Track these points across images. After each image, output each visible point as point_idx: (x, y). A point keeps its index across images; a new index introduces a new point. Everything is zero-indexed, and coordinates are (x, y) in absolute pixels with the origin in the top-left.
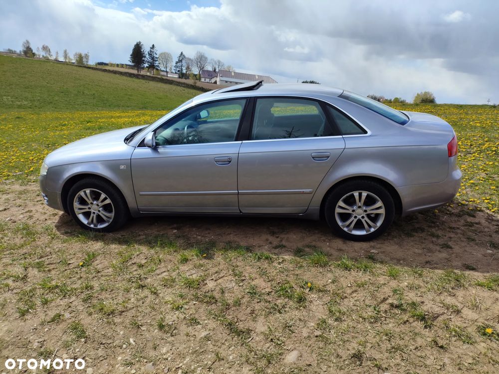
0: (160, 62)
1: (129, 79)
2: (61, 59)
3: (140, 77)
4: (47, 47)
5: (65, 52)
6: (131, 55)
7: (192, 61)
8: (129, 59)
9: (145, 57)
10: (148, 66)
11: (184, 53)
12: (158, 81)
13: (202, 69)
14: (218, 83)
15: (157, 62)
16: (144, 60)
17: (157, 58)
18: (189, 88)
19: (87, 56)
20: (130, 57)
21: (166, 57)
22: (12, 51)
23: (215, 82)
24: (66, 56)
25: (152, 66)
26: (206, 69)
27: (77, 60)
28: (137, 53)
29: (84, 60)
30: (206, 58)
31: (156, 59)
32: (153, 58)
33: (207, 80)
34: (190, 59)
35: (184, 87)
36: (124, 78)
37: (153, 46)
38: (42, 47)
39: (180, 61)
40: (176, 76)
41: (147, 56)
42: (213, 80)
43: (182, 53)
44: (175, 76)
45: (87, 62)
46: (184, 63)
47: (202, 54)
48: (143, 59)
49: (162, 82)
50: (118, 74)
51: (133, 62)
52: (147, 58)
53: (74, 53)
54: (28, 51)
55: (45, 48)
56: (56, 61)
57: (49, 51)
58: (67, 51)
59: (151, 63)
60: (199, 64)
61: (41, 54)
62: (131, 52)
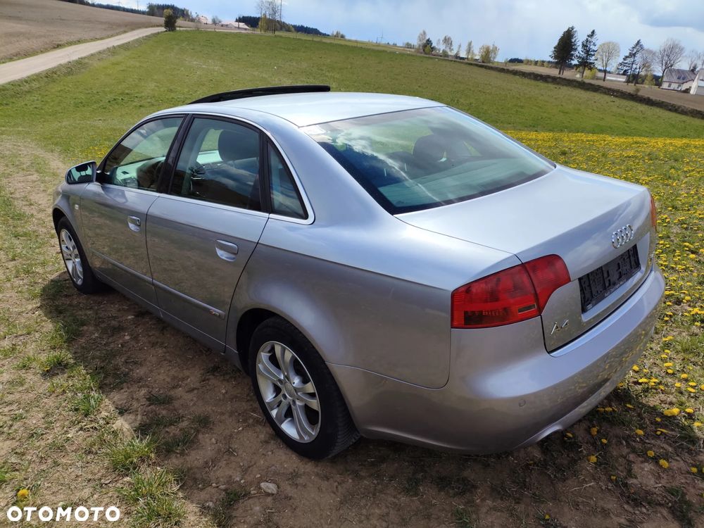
0: (599, 56)
1: (533, 82)
2: (463, 54)
3: (550, 80)
4: (449, 39)
5: (470, 44)
6: (555, 48)
7: (654, 54)
8: (551, 53)
9: (576, 49)
10: (577, 63)
11: (642, 42)
12: (575, 86)
13: (668, 67)
14: (692, 92)
15: (593, 58)
16: (572, 55)
17: (594, 51)
18: (624, 98)
19: (495, 49)
20: (553, 49)
21: (610, 50)
22: (410, 45)
23: (687, 91)
24: (469, 50)
25: (585, 64)
26: (676, 67)
27: (482, 56)
28: (565, 45)
29: (492, 55)
30: (682, 49)
31: (592, 53)
32: (588, 52)
33: (674, 86)
34: (650, 52)
35: (616, 96)
36: (526, 81)
37: (593, 32)
38: (443, 38)
39: (632, 55)
40: (623, 79)
41: (580, 48)
42: (684, 87)
43: (638, 42)
44: (619, 79)
45: (494, 58)
46: (638, 58)
47: (676, 43)
48: (572, 52)
49: (581, 88)
50: (519, 75)
51: (555, 57)
52: (579, 51)
53: (481, 46)
54: (427, 46)
55: (447, 41)
56: (457, 57)
57: (451, 44)
58: (472, 44)
59: (583, 59)
60: (666, 58)
61: (441, 47)
62: (556, 43)
